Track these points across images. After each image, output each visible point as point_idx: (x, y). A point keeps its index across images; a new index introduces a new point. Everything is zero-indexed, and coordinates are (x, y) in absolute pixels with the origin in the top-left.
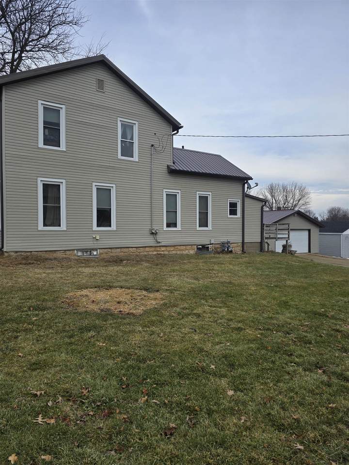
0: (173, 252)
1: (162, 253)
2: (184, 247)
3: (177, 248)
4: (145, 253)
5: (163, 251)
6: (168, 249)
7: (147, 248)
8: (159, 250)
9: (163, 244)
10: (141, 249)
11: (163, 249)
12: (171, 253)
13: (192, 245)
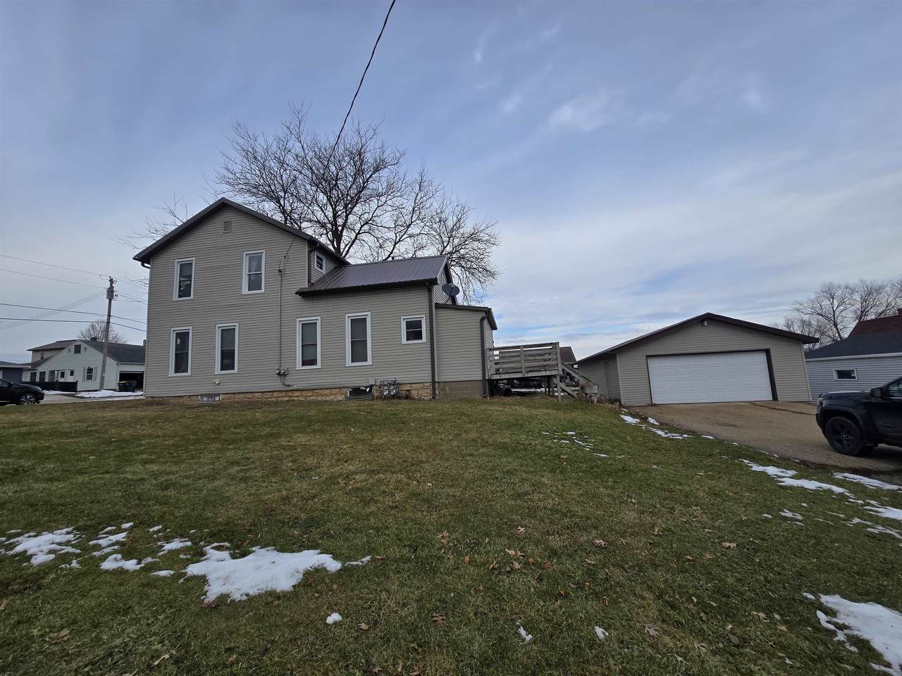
0: (312, 398)
1: (296, 398)
2: (328, 391)
3: (317, 393)
4: (273, 399)
5: (296, 396)
6: (305, 393)
7: (275, 393)
8: (291, 395)
9: (294, 387)
10: (268, 394)
11: (297, 394)
12: (308, 399)
13: (340, 388)
